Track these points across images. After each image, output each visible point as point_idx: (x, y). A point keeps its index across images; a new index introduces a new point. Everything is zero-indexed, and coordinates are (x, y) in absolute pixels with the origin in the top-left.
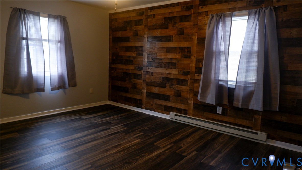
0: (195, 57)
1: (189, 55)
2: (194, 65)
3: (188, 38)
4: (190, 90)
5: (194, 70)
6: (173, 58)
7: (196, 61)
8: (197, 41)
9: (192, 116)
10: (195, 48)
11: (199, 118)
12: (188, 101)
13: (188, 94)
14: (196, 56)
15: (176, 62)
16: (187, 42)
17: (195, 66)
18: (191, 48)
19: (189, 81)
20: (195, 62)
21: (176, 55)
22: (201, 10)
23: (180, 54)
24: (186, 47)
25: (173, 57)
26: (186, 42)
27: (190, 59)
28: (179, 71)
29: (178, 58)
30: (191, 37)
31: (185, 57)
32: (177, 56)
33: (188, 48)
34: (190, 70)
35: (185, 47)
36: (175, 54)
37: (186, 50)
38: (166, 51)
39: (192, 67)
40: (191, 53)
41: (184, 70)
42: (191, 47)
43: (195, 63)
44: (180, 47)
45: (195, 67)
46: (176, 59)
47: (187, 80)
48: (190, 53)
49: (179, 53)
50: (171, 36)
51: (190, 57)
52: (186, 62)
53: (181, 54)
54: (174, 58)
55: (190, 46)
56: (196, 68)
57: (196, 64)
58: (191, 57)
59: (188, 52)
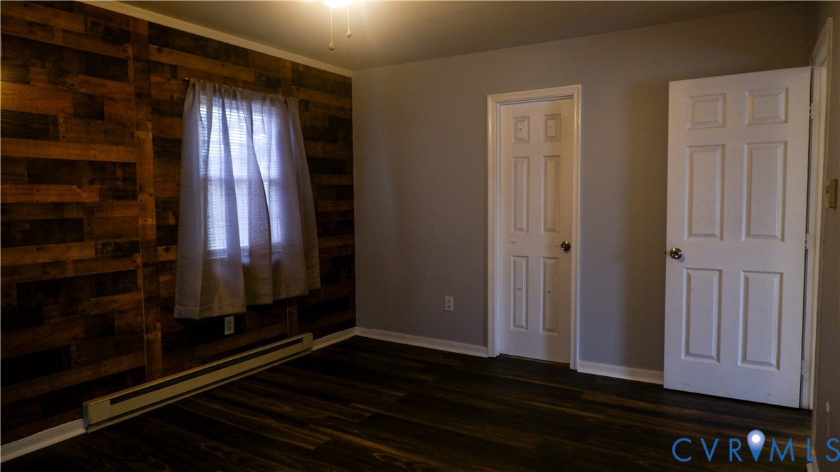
0: (151, 195)
1: (130, 188)
2: (151, 221)
3: (121, 132)
4: (148, 300)
5: (152, 235)
6: (68, 203)
7: (156, 206)
8: (154, 145)
9: (164, 375)
10: (148, 169)
11: (183, 370)
12: (145, 337)
13: (141, 315)
14: (155, 190)
15: (81, 215)
16: (120, 148)
17: (155, 222)
18: (135, 168)
19: (140, 273)
20: (154, 210)
21: (79, 191)
22: (154, 54)
23: (97, 187)
24: (118, 163)
25: (68, 199)
26: (115, 147)
27: (135, 202)
28: (100, 247)
29: (88, 201)
30: (133, 133)
31: (118, 198)
32: (85, 195)
33: (124, 165)
34: (139, 239)
35: (114, 164)
36: (75, 187)
37: (119, 173)
38: (29, 176)
39: (144, 227)
40: (138, 182)
41: (119, 241)
42: (135, 164)
43: (155, 214)
44: (92, 164)
45: (155, 226)
46: (81, 205)
47: (134, 272)
48: (136, 183)
49: (91, 183)
50: (47, 116)
51: (135, 198)
52: (122, 211)
53: (99, 186)
54: (73, 203)
55: (131, 161)
56: (159, 228)
57: (157, 217)
58: (140, 197)
59: (124, 179)
